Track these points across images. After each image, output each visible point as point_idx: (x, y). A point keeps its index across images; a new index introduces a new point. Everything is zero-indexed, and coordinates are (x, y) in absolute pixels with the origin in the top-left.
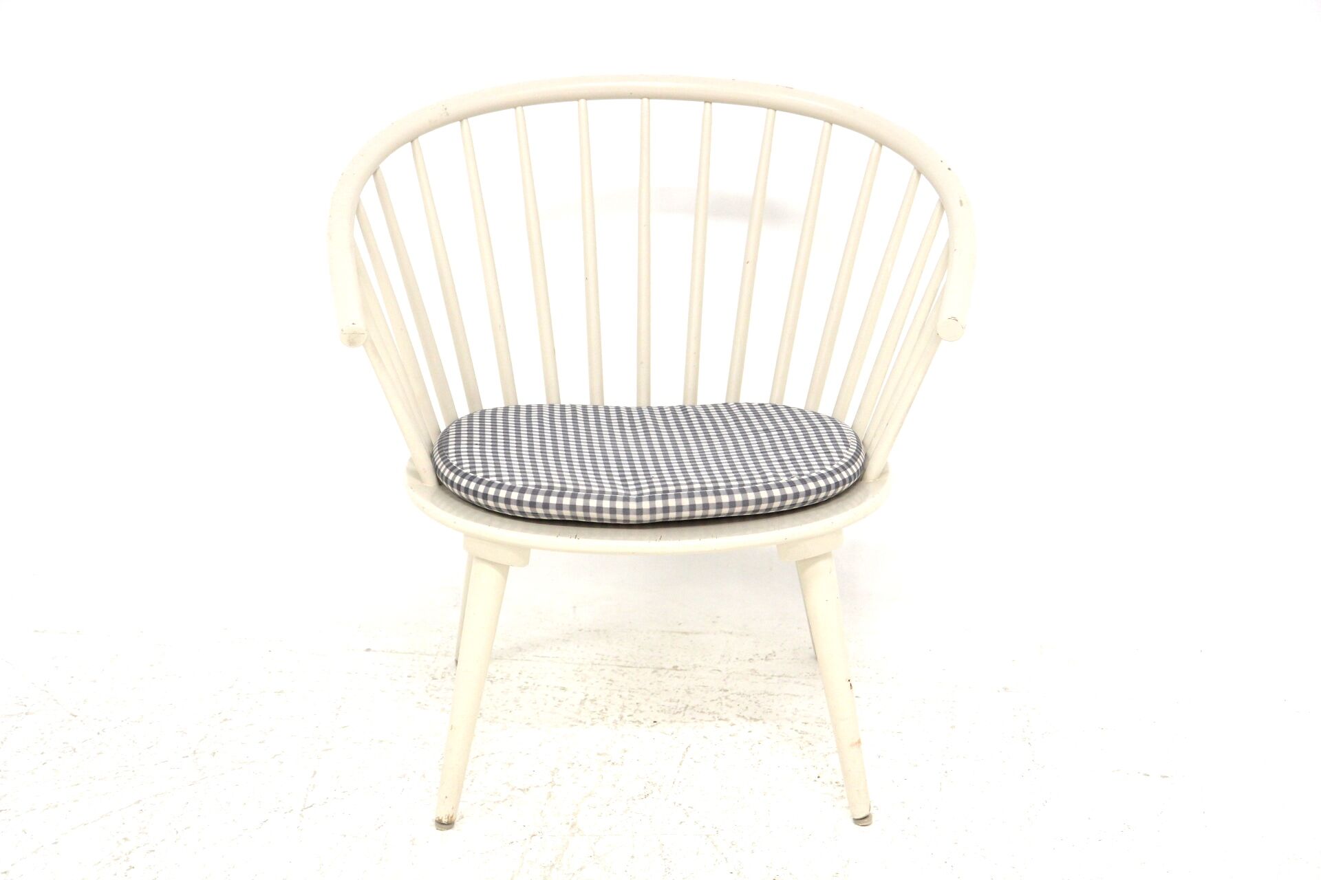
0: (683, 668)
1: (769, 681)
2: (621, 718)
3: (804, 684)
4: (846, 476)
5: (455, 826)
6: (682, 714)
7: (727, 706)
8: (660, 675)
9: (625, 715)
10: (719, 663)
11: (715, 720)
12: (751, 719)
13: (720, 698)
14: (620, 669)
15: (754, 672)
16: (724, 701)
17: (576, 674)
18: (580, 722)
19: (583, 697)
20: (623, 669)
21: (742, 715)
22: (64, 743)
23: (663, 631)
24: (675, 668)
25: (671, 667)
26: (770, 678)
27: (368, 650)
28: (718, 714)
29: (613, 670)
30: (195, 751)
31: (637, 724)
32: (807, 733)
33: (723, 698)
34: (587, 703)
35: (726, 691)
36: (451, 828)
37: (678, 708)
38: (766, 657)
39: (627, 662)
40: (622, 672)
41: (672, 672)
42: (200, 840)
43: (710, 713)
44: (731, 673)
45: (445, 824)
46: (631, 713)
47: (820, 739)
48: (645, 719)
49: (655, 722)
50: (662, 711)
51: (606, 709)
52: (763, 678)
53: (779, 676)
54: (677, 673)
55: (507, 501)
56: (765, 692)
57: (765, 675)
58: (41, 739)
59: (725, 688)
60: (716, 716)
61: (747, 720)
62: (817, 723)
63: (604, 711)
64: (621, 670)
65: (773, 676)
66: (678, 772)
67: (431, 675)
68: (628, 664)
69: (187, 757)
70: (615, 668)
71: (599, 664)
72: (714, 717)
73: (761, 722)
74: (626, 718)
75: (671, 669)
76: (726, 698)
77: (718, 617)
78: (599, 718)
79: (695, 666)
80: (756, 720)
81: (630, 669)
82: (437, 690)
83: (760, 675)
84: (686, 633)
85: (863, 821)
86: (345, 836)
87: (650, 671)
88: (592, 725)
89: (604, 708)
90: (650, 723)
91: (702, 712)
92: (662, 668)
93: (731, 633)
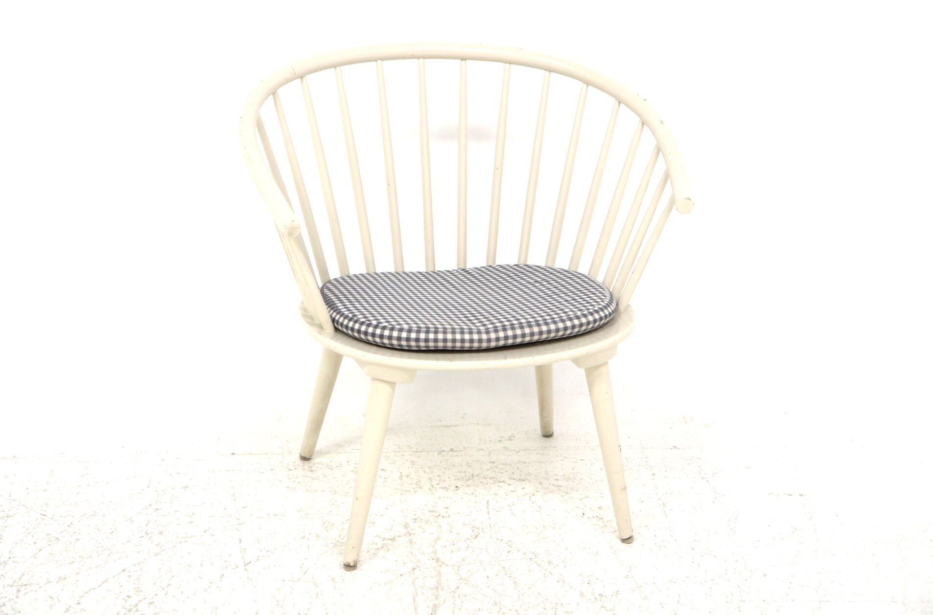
0: (457, 450)
1: (519, 454)
2: (433, 486)
3: (542, 454)
4: (607, 313)
5: (357, 567)
6: (472, 481)
7: (500, 472)
8: (444, 456)
9: (434, 483)
10: (480, 444)
11: (496, 483)
12: (520, 480)
13: (492, 468)
14: (415, 453)
15: (506, 448)
16: (496, 469)
17: (386, 460)
18: (406, 491)
19: (400, 475)
20: (417, 453)
21: (512, 477)
22: (47, 535)
23: (431, 426)
24: (452, 450)
25: (449, 450)
26: (518, 452)
27: (233, 454)
28: (496, 478)
29: (411, 455)
30: (146, 532)
31: (445, 489)
32: (561, 486)
33: (494, 468)
34: (405, 478)
35: (494, 463)
36: (355, 569)
37: (468, 476)
38: (509, 438)
39: (417, 448)
40: (417, 456)
41: (451, 453)
42: (182, 592)
43: (490, 478)
44: (491, 451)
45: (350, 567)
46: (438, 482)
47: (572, 489)
48: (449, 486)
49: (457, 487)
50: (458, 479)
51: (419, 481)
52: (514, 452)
53: (525, 450)
54: (455, 454)
55: (390, 338)
56: (520, 462)
57: (514, 450)
58: (29, 533)
59: (493, 461)
60: (496, 480)
61: (517, 481)
62: (565, 479)
63: (419, 482)
64: (416, 455)
65: (520, 450)
66: (490, 518)
67: (286, 468)
68: (419, 450)
69: (143, 537)
70: (411, 453)
71: (399, 451)
72: (494, 481)
73: (527, 481)
74: (435, 486)
75: (450, 451)
76: (496, 467)
77: (465, 414)
78: (417, 487)
79: (465, 448)
80: (523, 480)
81: (421, 453)
82: (296, 478)
83: (511, 451)
84: (447, 426)
85: (627, 540)
86: (284, 581)
87: (436, 454)
88: (415, 492)
89: (417, 481)
90: (453, 488)
91: (484, 478)
92: (444, 451)
93: (478, 424)
